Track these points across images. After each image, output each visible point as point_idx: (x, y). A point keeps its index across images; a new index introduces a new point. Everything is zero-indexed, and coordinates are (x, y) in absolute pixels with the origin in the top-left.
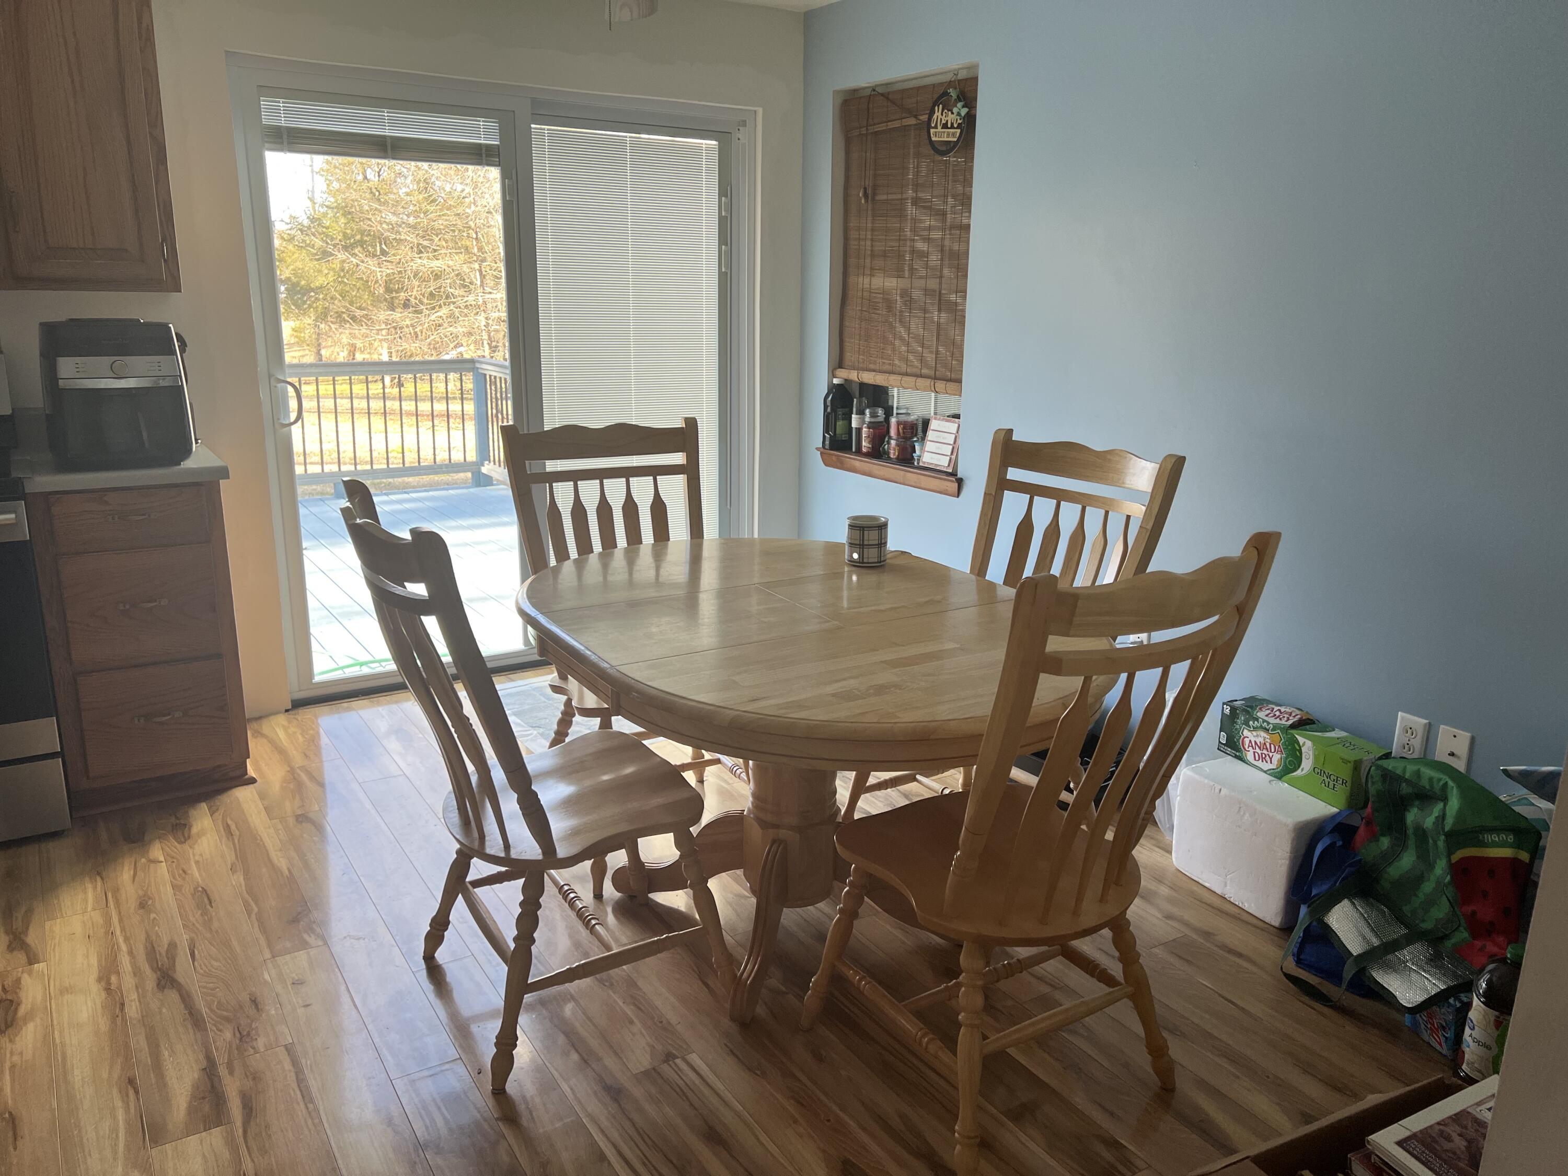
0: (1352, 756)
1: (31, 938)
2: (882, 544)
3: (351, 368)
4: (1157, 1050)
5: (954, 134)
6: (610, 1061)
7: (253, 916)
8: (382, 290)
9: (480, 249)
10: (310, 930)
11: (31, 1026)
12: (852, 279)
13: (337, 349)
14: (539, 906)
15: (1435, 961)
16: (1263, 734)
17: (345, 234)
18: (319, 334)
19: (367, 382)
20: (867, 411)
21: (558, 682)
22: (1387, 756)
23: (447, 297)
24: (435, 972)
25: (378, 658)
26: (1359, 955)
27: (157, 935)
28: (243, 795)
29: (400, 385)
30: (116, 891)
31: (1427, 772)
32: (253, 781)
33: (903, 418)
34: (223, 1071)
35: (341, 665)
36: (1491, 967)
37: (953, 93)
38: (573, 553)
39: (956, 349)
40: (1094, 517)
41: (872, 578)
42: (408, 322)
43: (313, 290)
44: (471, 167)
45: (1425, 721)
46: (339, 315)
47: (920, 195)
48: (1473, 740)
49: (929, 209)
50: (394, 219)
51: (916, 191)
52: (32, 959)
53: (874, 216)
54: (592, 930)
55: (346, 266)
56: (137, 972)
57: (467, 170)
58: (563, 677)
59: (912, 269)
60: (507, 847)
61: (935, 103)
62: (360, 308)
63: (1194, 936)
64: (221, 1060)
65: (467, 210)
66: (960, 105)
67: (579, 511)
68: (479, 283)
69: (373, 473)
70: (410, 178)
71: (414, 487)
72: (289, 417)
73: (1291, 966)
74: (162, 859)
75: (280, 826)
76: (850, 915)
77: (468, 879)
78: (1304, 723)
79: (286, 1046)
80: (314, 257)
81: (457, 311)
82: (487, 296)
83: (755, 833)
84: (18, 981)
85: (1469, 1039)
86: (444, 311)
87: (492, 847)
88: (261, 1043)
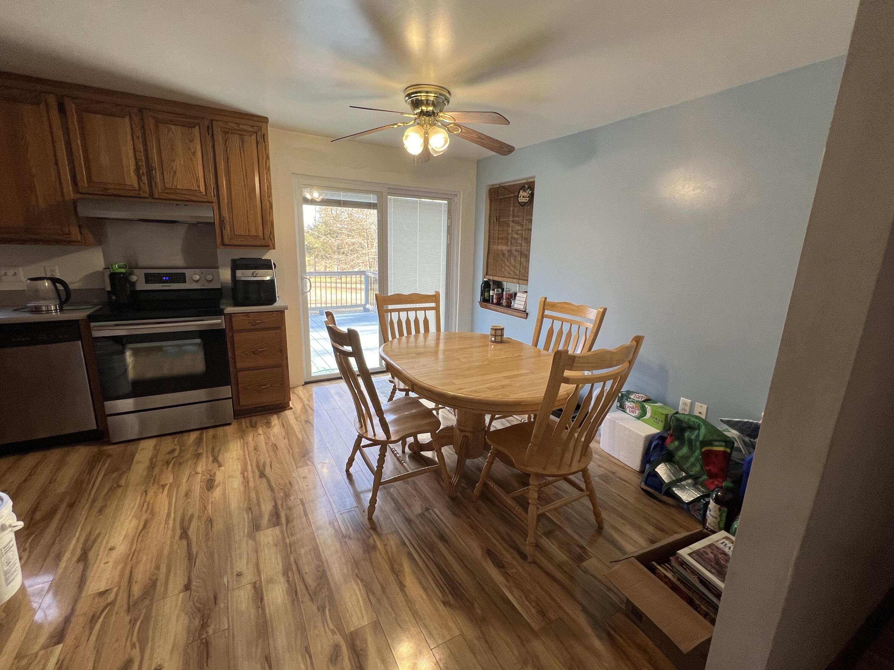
0: (665, 412)
1: (220, 458)
2: (502, 335)
3: (326, 274)
4: (597, 515)
5: (526, 200)
6: (407, 509)
7: (291, 454)
8: (336, 248)
9: (367, 236)
10: (309, 459)
11: (218, 489)
12: (491, 246)
13: (321, 267)
14: (385, 456)
15: (695, 486)
16: (633, 404)
17: (325, 231)
18: (315, 262)
19: (331, 277)
20: (496, 290)
21: (391, 379)
22: (677, 413)
23: (357, 251)
24: (349, 476)
25: (332, 368)
26: (668, 483)
27: (260, 460)
28: (288, 413)
29: (341, 279)
30: (247, 443)
31: (693, 419)
32: (291, 408)
33: (508, 292)
34: (280, 507)
35: (320, 370)
36: (717, 489)
37: (527, 186)
38: (397, 336)
39: (526, 269)
40: (575, 328)
41: (499, 346)
42: (344, 259)
43: (314, 248)
44: (365, 210)
45: (690, 401)
46: (322, 256)
47: (515, 219)
48: (707, 408)
49: (518, 223)
50: (340, 226)
51: (513, 218)
52: (220, 466)
53: (499, 226)
54: (402, 464)
55: (325, 241)
56: (253, 472)
57: (364, 211)
58: (393, 377)
59: (511, 243)
60: (375, 435)
61: (521, 189)
62: (329, 254)
63: (608, 473)
64: (279, 503)
65: (364, 224)
66: (529, 190)
67: (400, 322)
68: (366, 246)
69: (332, 307)
70: (346, 213)
71: (344, 312)
72: (307, 289)
73: (643, 486)
74: (262, 433)
75: (300, 424)
76: (491, 463)
77: (361, 445)
78: (647, 400)
79: (300, 499)
80: (314, 238)
81: (359, 255)
82: (369, 251)
83: (457, 432)
84: (215, 473)
85: (709, 515)
86: (356, 255)
87: (370, 435)
88: (292, 498)
